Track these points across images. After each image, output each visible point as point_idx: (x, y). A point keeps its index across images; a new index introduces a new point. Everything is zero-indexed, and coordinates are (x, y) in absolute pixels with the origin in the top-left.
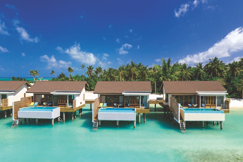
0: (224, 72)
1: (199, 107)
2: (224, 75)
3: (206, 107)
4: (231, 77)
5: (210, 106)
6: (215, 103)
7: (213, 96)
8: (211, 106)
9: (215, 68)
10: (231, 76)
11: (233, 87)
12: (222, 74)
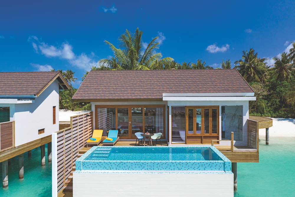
0: (265, 75)
1: (166, 142)
2: (265, 80)
3: (188, 140)
4: (276, 82)
5: (201, 137)
6: (215, 129)
7: (211, 107)
8: (206, 137)
9: (249, 67)
10: (277, 80)
11: (281, 98)
12: (263, 77)
